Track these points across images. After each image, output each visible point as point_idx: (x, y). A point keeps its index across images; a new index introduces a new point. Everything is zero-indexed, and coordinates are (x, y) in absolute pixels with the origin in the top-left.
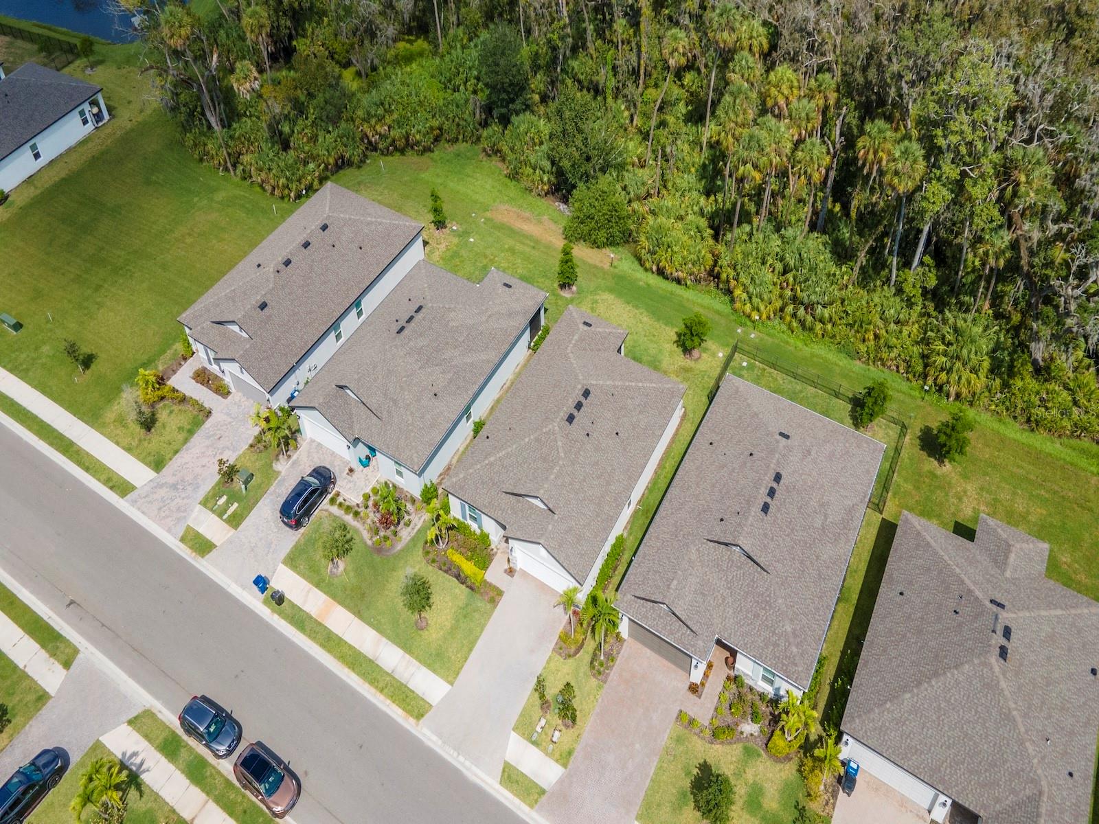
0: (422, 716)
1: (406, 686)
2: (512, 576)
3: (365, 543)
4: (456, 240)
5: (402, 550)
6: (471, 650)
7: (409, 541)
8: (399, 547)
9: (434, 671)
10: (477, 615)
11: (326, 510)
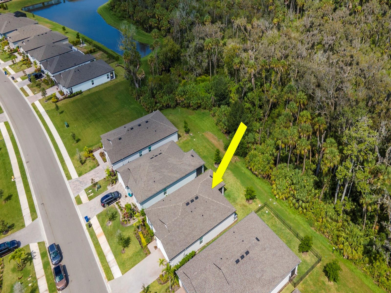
0: (110, 280)
1: (110, 268)
2: (156, 249)
3: (120, 220)
4: (190, 138)
5: (128, 226)
6: (133, 267)
7: (132, 225)
8: (129, 225)
9: (120, 268)
10: (139, 256)
11: (114, 205)
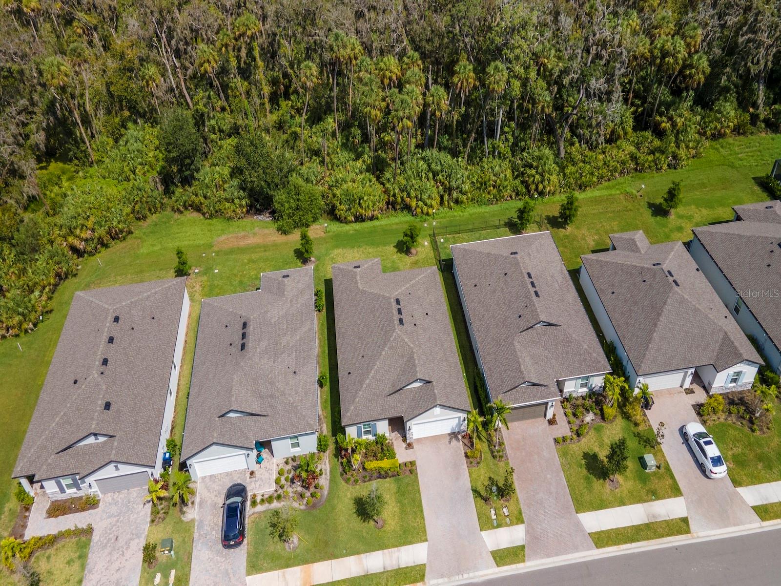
0: (424, 575)
4: (205, 278)
5: (329, 493)
7: (330, 483)
8: (326, 493)
9: (411, 543)
11: (253, 514)
